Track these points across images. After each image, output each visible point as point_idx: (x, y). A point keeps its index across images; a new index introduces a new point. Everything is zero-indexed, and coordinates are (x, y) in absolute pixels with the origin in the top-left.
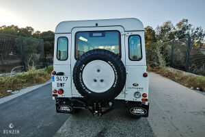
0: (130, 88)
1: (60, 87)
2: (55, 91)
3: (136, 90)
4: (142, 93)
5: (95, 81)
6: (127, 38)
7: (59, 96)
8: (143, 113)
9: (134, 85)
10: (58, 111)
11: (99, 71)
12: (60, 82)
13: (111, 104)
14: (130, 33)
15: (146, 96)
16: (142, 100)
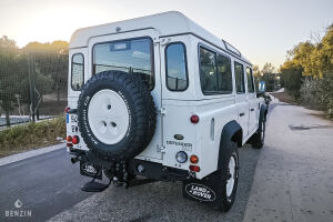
0: (170, 143)
1: (75, 133)
2: (70, 139)
3: (180, 148)
4: (189, 154)
6: (163, 50)
7: (75, 146)
8: (209, 197)
9: (175, 137)
12: (74, 124)
13: (141, 168)
14: (166, 39)
15: (197, 161)
16: (190, 167)
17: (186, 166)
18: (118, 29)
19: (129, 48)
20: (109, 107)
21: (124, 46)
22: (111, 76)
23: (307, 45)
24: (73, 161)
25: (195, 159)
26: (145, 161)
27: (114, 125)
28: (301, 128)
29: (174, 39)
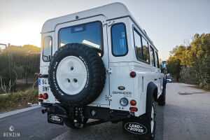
0: (115, 93)
1: (45, 92)
2: (41, 96)
3: (122, 96)
5: (69, 80)
6: (109, 28)
7: (45, 101)
8: (142, 131)
9: (119, 88)
10: (50, 121)
12: (45, 85)
13: (93, 113)
14: (112, 21)
15: (135, 104)
16: (131, 108)
17: (127, 109)
19: (84, 30)
20: (72, 69)
21: (81, 29)
22: (74, 47)
23: (182, 47)
24: (43, 112)
25: (133, 103)
26: (97, 107)
27: (76, 81)
28: (186, 94)
29: (117, 21)
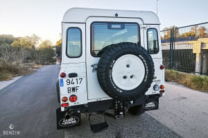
1: (72, 93)
4: (159, 85)
5: (125, 77)
6: (145, 31)
8: (154, 105)
11: (128, 66)
12: (71, 86)
13: (132, 102)
16: (160, 91)
18: (117, 15)
19: (123, 28)
21: (119, 26)
